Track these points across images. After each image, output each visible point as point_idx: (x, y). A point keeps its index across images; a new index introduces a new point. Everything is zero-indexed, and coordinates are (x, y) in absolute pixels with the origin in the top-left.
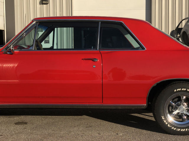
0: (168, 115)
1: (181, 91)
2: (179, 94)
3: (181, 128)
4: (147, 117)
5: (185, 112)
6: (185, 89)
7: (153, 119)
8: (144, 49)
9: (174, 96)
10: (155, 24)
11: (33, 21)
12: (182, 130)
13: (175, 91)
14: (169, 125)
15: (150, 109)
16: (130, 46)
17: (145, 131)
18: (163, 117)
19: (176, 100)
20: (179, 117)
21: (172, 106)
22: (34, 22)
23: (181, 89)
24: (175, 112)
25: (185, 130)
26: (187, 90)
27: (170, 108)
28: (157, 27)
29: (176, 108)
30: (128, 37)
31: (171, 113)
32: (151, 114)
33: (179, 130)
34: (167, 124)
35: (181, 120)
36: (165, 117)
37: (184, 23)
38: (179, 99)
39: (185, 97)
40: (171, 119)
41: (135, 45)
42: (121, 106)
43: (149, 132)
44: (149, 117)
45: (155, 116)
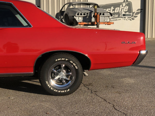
0: (51, 80)
1: (61, 60)
2: (59, 63)
3: (61, 90)
4: (35, 83)
5: (65, 77)
6: (64, 59)
7: (39, 84)
8: (30, 26)
9: (55, 64)
10: (44, 8)
12: (62, 92)
13: (56, 60)
14: (52, 88)
15: (36, 76)
17: (33, 94)
18: (47, 82)
19: (57, 67)
20: (60, 81)
21: (54, 73)
23: (61, 59)
24: (57, 78)
25: (65, 91)
26: (65, 59)
27: (53, 74)
28: (45, 10)
29: (57, 75)
31: (53, 78)
32: (38, 80)
33: (60, 91)
34: (51, 88)
35: (61, 83)
36: (48, 82)
38: (60, 67)
39: (64, 65)
40: (53, 83)
43: (36, 94)
45: (40, 82)
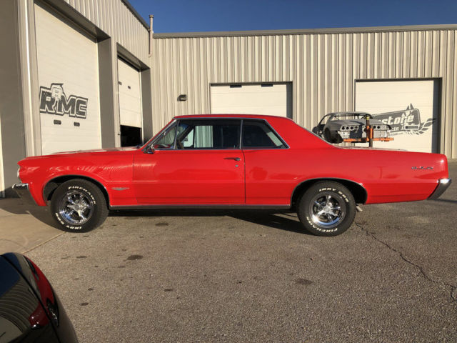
0: (313, 216)
1: (326, 191)
2: (324, 194)
3: (326, 229)
4: (290, 218)
5: (331, 213)
6: (330, 189)
7: (297, 220)
8: (287, 147)
9: (319, 196)
10: (297, 120)
11: (173, 120)
12: (327, 231)
13: (320, 190)
14: (314, 226)
15: (293, 209)
16: (271, 144)
17: (289, 233)
18: (308, 217)
19: (321, 200)
20: (325, 217)
21: (317, 207)
22: (175, 121)
23: (326, 189)
24: (321, 213)
25: (331, 231)
26: (332, 189)
27: (315, 208)
28: (298, 123)
29: (321, 209)
30: (271, 135)
31: (315, 213)
32: (295, 214)
33: (324, 231)
34: (312, 225)
35: (326, 220)
36: (310, 218)
37: (326, 119)
38: (324, 199)
39: (330, 197)
40: (315, 219)
41: (278, 143)
42: (265, 207)
43: (293, 233)
44: (293, 217)
45: (299, 217)
